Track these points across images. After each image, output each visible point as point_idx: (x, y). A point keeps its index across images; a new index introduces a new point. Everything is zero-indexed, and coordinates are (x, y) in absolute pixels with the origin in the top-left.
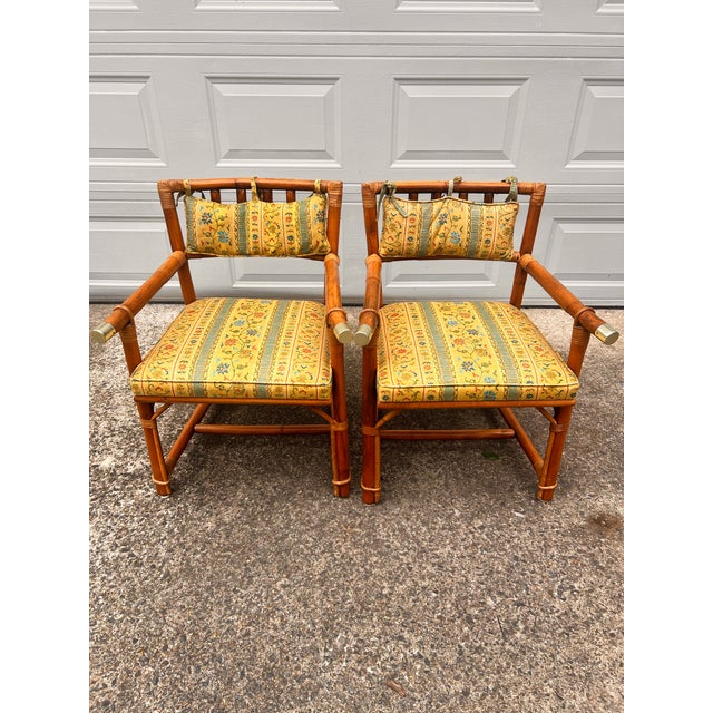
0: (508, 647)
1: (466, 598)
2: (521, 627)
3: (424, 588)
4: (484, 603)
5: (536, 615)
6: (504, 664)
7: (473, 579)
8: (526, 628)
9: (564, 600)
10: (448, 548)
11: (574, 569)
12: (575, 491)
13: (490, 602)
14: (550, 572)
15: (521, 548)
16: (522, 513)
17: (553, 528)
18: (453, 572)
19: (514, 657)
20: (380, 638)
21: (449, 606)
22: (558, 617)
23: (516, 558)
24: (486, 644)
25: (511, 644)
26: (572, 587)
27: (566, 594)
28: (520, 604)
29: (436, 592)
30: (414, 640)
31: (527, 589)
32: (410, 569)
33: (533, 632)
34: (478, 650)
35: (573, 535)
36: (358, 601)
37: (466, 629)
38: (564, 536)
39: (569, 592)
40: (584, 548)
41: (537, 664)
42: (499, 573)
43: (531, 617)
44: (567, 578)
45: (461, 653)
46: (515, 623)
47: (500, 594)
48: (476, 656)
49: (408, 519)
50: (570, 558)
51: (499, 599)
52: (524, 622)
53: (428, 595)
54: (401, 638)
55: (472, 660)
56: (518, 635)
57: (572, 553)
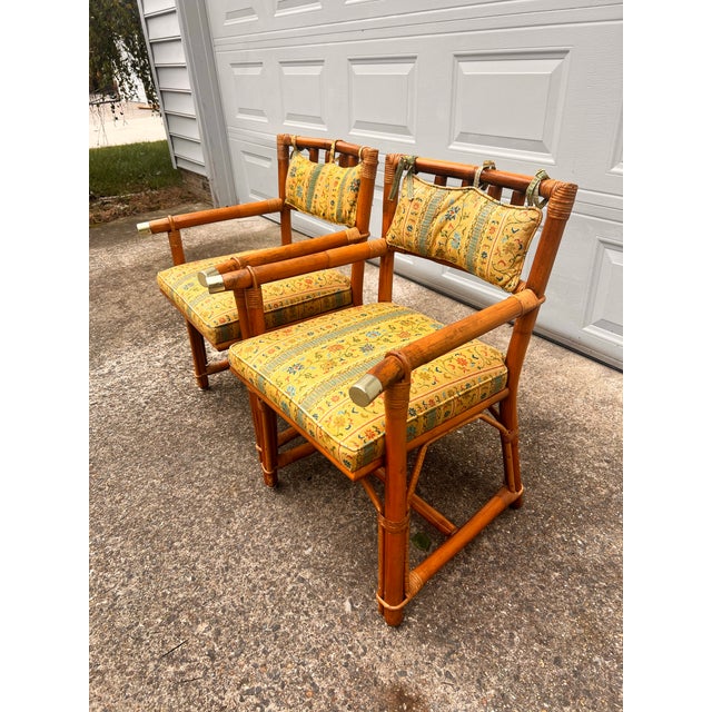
0: (151, 665)
1: (197, 605)
2: (182, 668)
3: (194, 568)
4: (198, 623)
5: (205, 677)
6: (130, 669)
7: (225, 601)
8: (182, 674)
9: (242, 700)
10: (253, 565)
11: (297, 696)
12: (440, 652)
13: (202, 628)
14: (275, 671)
15: (295, 627)
16: (353, 608)
17: (351, 649)
18: (225, 581)
19: (142, 675)
20: (125, 563)
21: (181, 596)
22: (213, 701)
23: (277, 627)
24: (148, 644)
25: (156, 666)
26: (266, 703)
27: (253, 699)
28: (212, 656)
29: (193, 579)
30: (131, 587)
31: (237, 656)
32: (212, 548)
33: (180, 682)
34: (138, 640)
35: (353, 676)
36: (158, 532)
37: (159, 620)
38: (346, 665)
39: (256, 701)
40: (340, 696)
41: (140, 700)
42: (246, 620)
43: (199, 674)
44: (278, 692)
45: (129, 628)
46: (184, 660)
47: (218, 633)
48: (130, 640)
49: (272, 520)
50: (313, 685)
51: (209, 634)
52: (191, 669)
53: (187, 574)
54: (131, 576)
55: (125, 640)
56: (171, 669)
57: (324, 685)
